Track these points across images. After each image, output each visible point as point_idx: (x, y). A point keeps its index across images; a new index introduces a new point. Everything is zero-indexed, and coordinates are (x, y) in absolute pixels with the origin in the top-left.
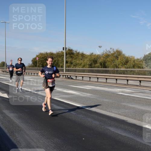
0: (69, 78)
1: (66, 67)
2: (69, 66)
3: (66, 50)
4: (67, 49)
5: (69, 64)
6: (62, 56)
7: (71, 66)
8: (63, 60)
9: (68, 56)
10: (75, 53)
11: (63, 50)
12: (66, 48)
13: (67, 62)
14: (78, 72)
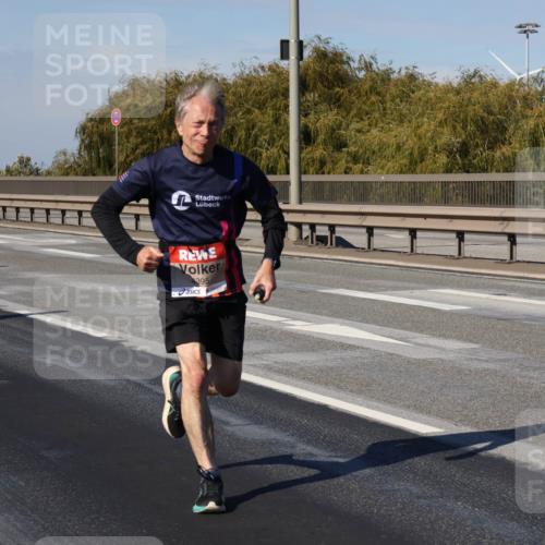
0: (322, 240)
1: (302, 171)
2: (323, 163)
3: (300, 56)
4: (307, 53)
5: (319, 152)
6: (280, 102)
7: (335, 163)
8: (279, 121)
9: (310, 96)
10: (362, 74)
11: (284, 55)
12: (300, 45)
13: (306, 137)
14: (382, 201)
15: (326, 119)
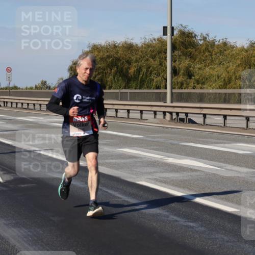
0: (182, 120)
1: (172, 88)
2: (182, 84)
3: (172, 34)
4: (176, 32)
5: (180, 79)
6: (162, 55)
8: (162, 64)
9: (176, 53)
10: (201, 42)
11: (165, 33)
12: (173, 29)
13: (175, 72)
15: (184, 63)
